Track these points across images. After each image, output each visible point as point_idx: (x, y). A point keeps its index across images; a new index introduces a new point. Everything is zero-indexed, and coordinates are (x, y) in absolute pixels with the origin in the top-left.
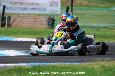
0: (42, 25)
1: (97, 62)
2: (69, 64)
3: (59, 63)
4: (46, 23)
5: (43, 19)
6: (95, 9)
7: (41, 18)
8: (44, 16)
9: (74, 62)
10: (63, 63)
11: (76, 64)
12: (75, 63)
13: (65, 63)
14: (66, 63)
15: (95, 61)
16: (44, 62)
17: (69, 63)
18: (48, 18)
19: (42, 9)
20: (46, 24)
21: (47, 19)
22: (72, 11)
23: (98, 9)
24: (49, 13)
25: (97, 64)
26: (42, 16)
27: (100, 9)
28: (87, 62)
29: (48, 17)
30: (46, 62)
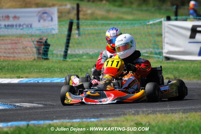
0: (26, 54)
1: (128, 117)
2: (79, 122)
3: (62, 121)
4: (35, 50)
5: (29, 43)
6: (119, 24)
7: (25, 43)
8: (30, 39)
9: (86, 117)
10: (68, 121)
11: (91, 121)
12: (89, 120)
13: (71, 121)
14: (74, 120)
15: (125, 114)
16: (34, 120)
17: (78, 120)
18: (38, 42)
19: (25, 26)
20: (33, 52)
21: (36, 43)
22: (78, 28)
23: (124, 24)
24: (38, 32)
25: (127, 120)
26: (26, 39)
27: (127, 24)
28: (110, 117)
29: (37, 39)
30: (37, 120)
